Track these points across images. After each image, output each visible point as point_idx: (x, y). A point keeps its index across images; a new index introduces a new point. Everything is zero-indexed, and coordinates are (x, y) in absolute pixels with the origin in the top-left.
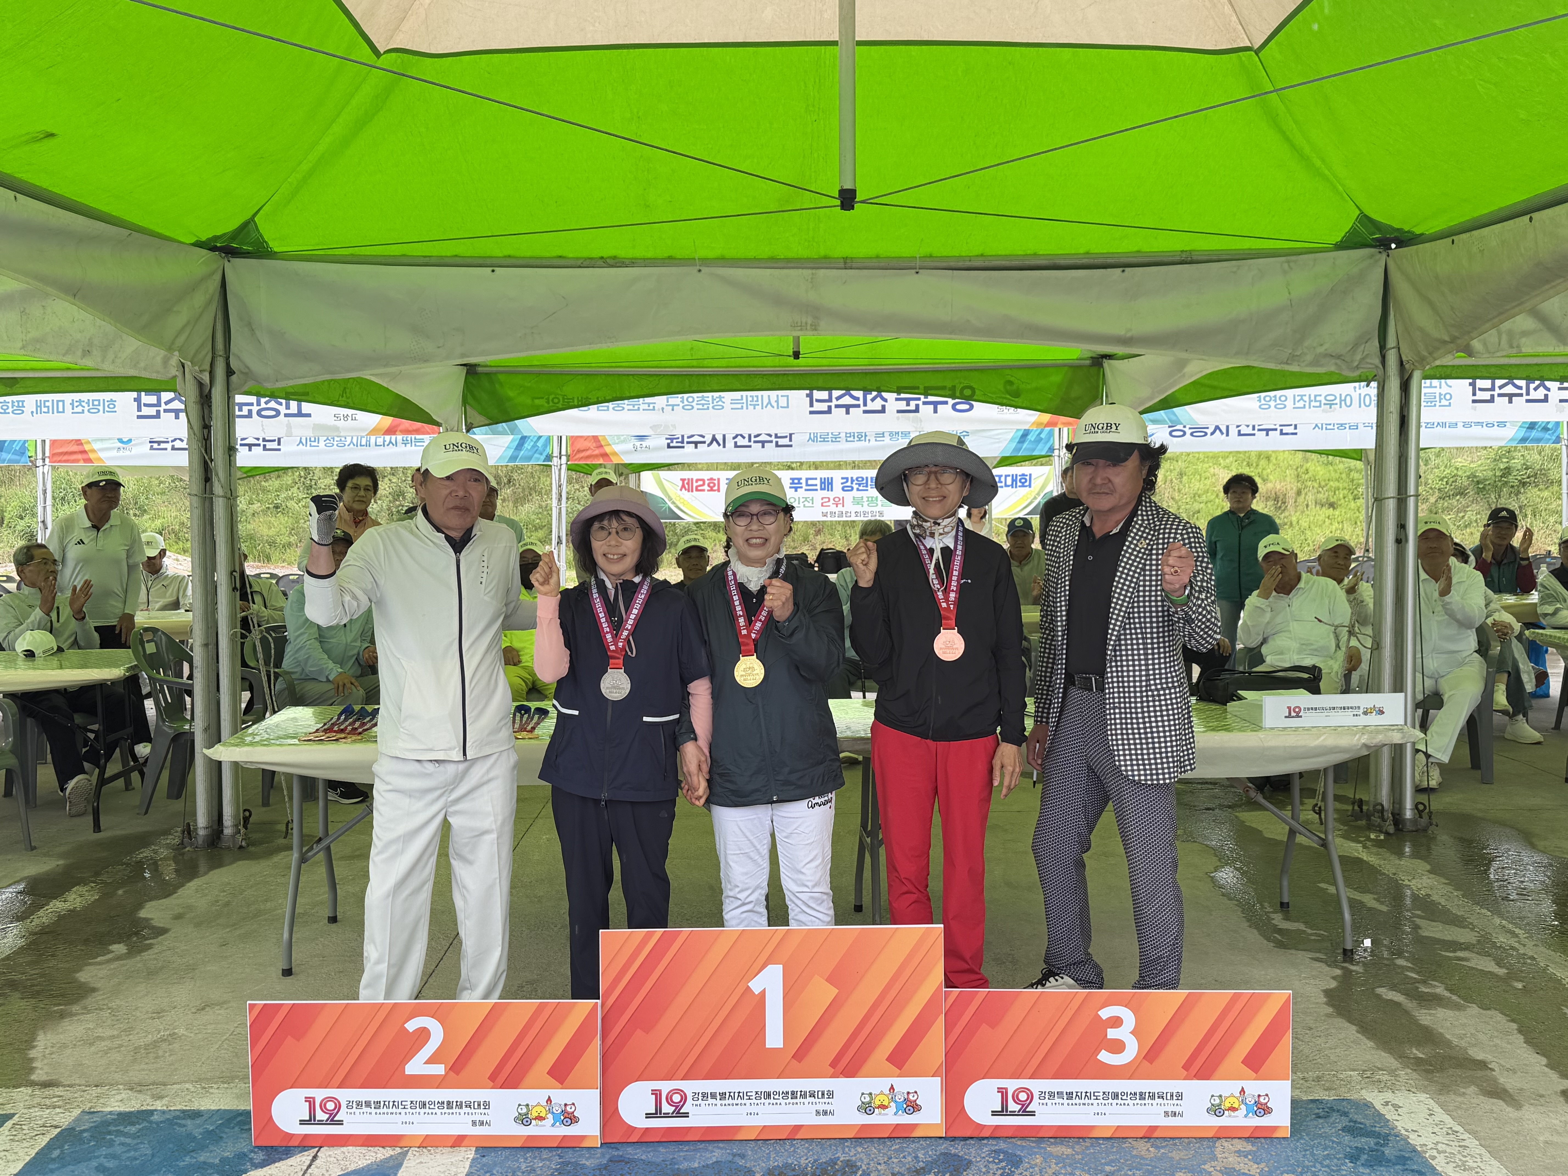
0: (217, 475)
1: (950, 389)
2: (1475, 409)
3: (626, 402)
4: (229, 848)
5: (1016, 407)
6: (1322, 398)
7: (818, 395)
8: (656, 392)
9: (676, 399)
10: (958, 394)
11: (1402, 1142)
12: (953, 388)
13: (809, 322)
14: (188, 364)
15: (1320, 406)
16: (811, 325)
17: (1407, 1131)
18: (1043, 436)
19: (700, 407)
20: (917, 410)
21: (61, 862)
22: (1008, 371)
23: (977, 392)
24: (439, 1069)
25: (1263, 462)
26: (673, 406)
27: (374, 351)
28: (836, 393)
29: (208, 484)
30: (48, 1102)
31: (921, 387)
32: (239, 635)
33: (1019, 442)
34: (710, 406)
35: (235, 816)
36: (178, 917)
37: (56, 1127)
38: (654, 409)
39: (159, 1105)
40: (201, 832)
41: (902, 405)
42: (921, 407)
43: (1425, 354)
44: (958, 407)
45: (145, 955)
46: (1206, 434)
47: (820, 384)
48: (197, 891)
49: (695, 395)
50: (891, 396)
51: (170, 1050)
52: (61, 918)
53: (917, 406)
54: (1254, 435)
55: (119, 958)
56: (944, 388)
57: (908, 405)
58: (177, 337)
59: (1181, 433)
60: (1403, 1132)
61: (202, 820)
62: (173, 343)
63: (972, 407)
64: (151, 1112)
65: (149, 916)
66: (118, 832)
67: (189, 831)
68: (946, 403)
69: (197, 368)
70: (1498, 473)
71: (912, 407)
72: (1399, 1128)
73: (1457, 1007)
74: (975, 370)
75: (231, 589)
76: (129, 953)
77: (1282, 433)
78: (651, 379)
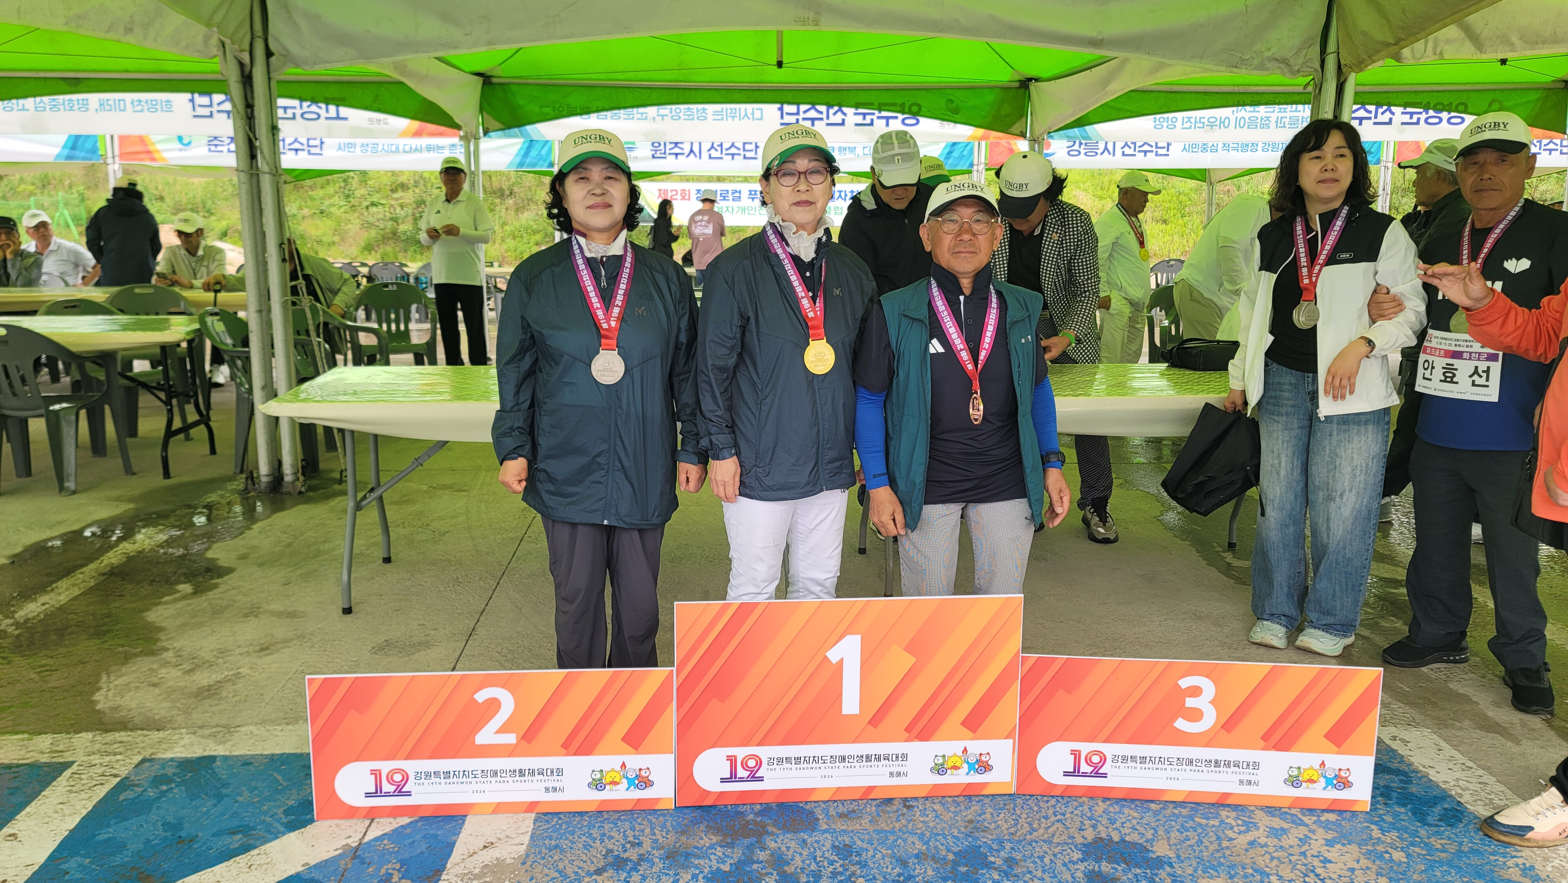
0: (262, 152)
1: (900, 106)
3: (622, 111)
4: (289, 493)
5: (956, 122)
6: (1205, 121)
7: (788, 108)
8: (649, 103)
9: (665, 110)
10: (907, 110)
12: (903, 105)
14: (227, 41)
15: (1203, 127)
18: (965, 153)
19: (686, 117)
20: (872, 124)
22: (950, 91)
24: (511, 739)
26: (663, 116)
27: (406, 37)
28: (803, 107)
29: (254, 161)
30: (110, 749)
31: (876, 104)
32: (290, 303)
34: (696, 116)
35: (294, 466)
36: (243, 557)
37: (116, 776)
38: (646, 118)
39: (220, 751)
40: (264, 479)
41: (860, 119)
45: (211, 594)
46: (1097, 154)
47: (790, 99)
48: (260, 532)
49: (682, 107)
50: (849, 111)
51: (235, 691)
52: (130, 559)
53: (872, 120)
54: (1134, 155)
55: (184, 597)
56: (895, 105)
57: (864, 118)
58: (214, 13)
59: (1077, 153)
60: (1421, 768)
61: (264, 469)
62: (211, 19)
64: (213, 758)
65: (215, 556)
66: (186, 479)
67: (252, 478)
69: (236, 46)
71: (868, 121)
72: (1416, 764)
74: (922, 89)
75: (280, 260)
76: (195, 593)
77: (1157, 155)
78: (643, 91)
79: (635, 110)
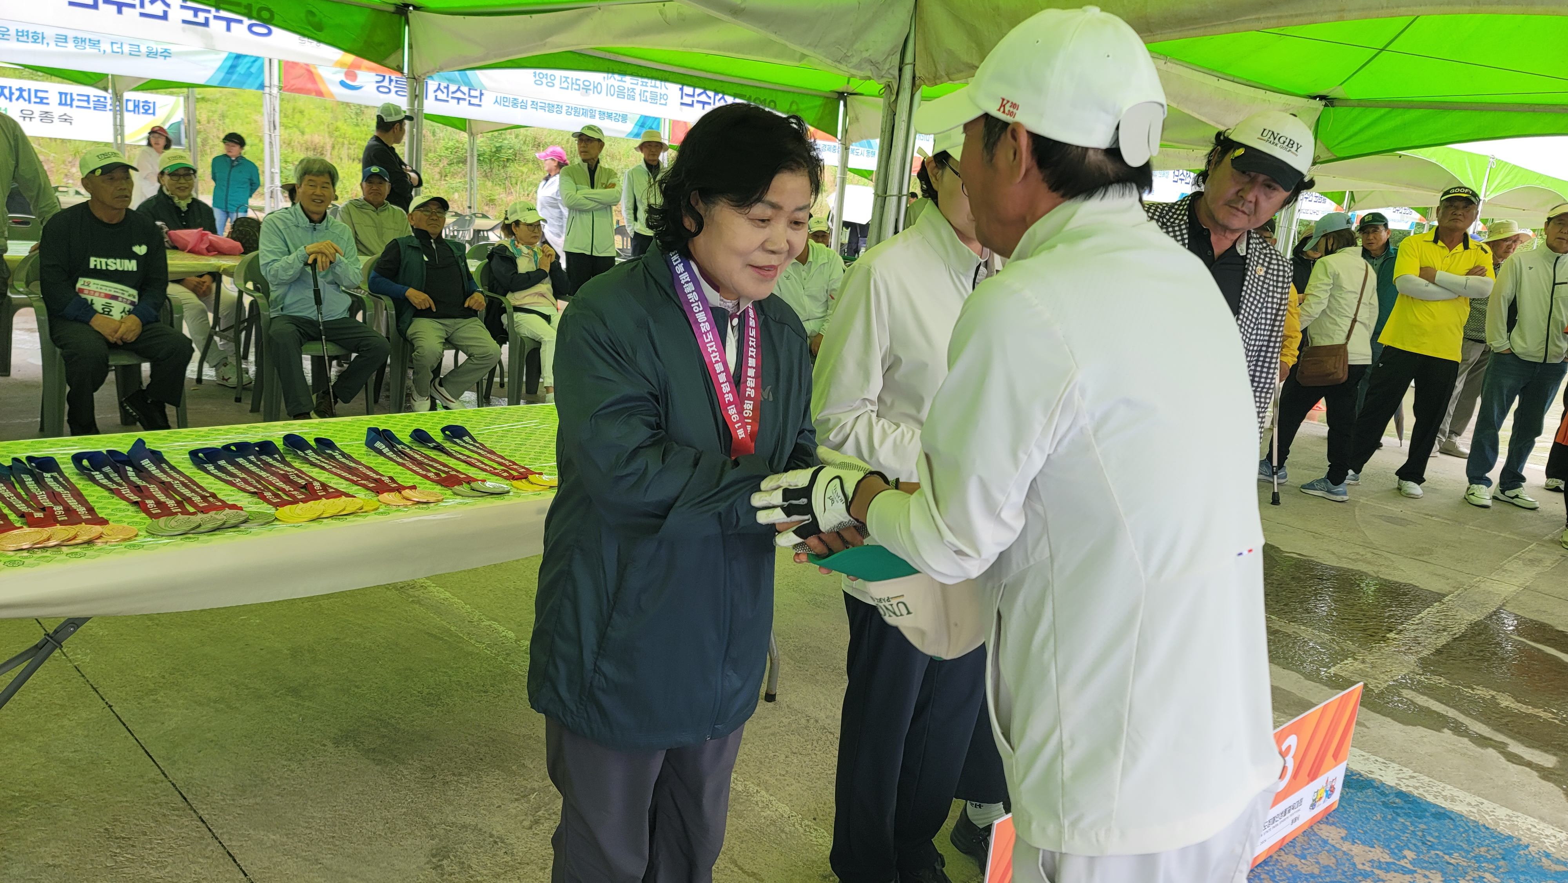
18: (253, 70)
20: (206, 24)
22: (311, 1)
23: (276, 16)
42: (212, 22)
43: (943, 73)
44: (255, 29)
53: (207, 19)
54: (447, 101)
63: (270, 33)
68: (240, 22)
71: (201, 19)
77: (470, 104)
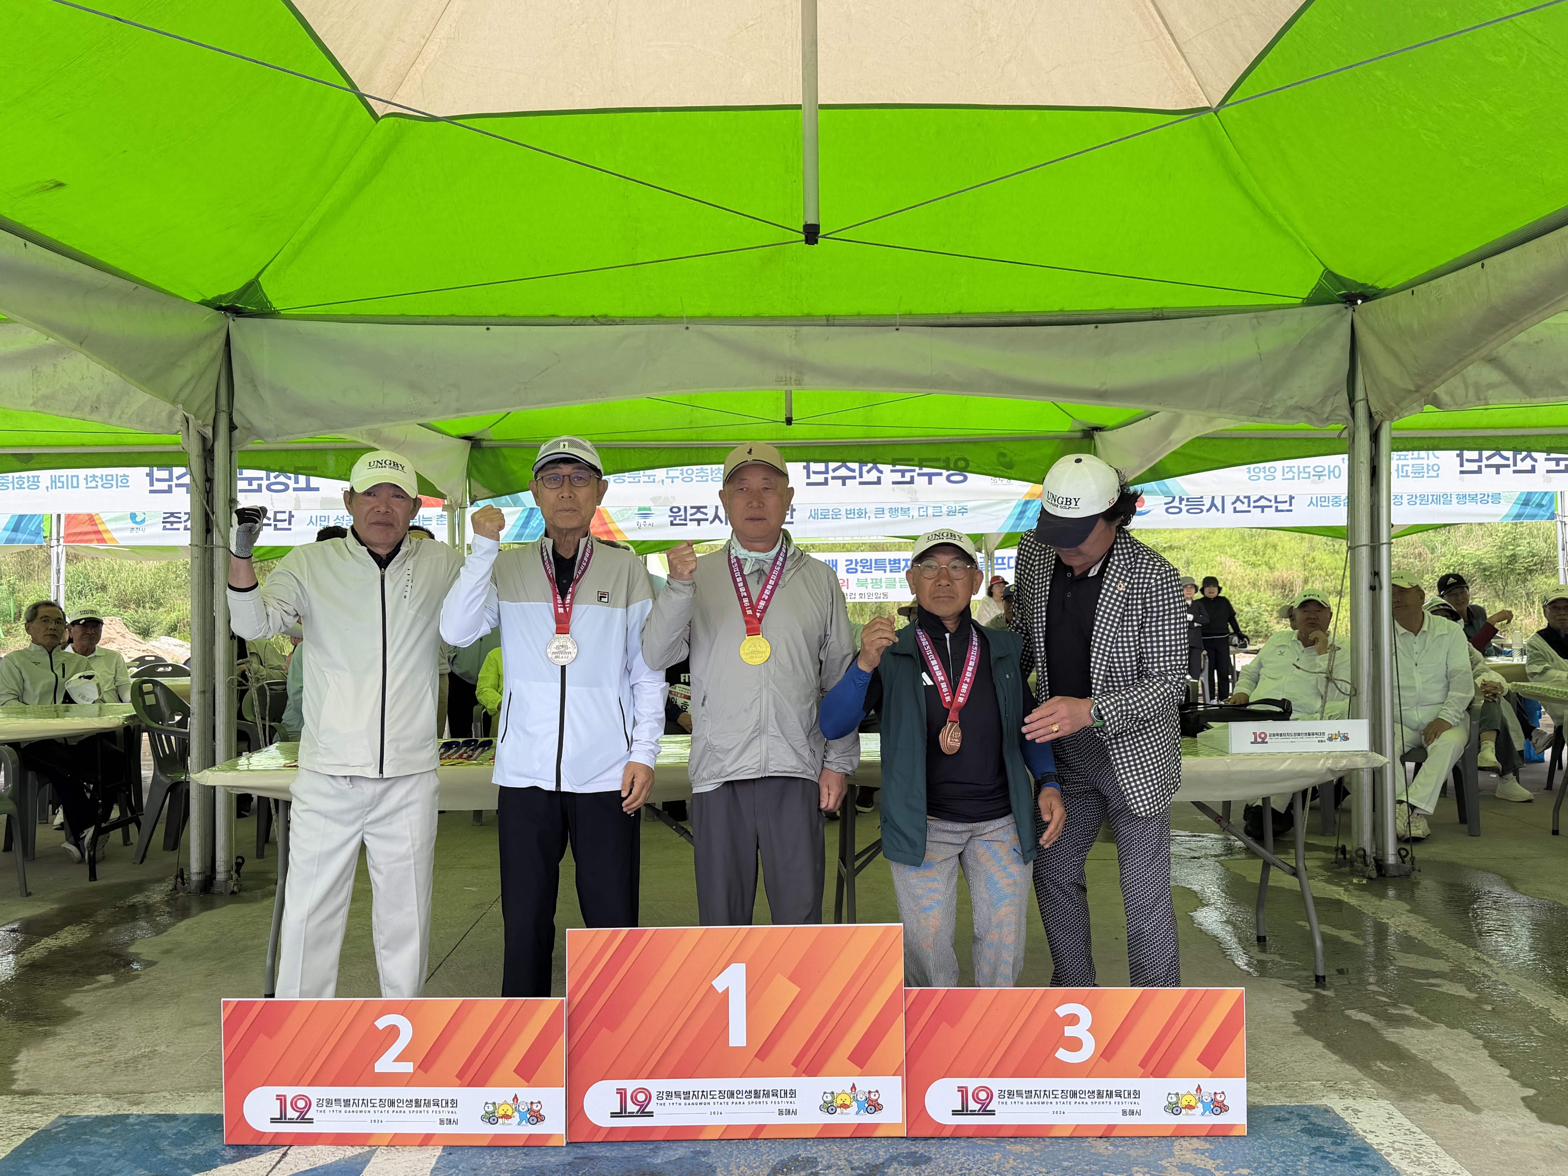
0: (218, 526)
1: (944, 461)
2: (1463, 480)
3: (627, 474)
4: (221, 894)
5: (1010, 478)
6: (1311, 470)
7: (814, 467)
8: (656, 465)
9: (675, 472)
10: (952, 466)
11: (1359, 1142)
12: (948, 460)
13: (794, 377)
14: (191, 417)
15: (1309, 478)
16: (796, 380)
17: (1365, 1131)
19: (699, 479)
20: (912, 482)
21: (56, 906)
22: (1001, 444)
23: (971, 464)
24: (408, 1067)
25: (1270, 551)
26: (673, 478)
27: (372, 406)
28: (832, 465)
29: (209, 536)
30: (27, 1108)
31: (916, 459)
32: (236, 683)
33: (1017, 519)
34: (709, 478)
35: (228, 862)
36: (167, 952)
37: (33, 1129)
38: (654, 481)
39: (135, 1110)
40: (195, 878)
41: (898, 477)
42: (916, 478)
43: (1393, 404)
44: (953, 478)
45: (132, 984)
46: (1202, 511)
47: (817, 457)
48: (187, 929)
49: (694, 467)
50: (886, 468)
51: (150, 1065)
52: (51, 952)
53: (912, 477)
54: (1249, 511)
55: (106, 986)
56: (938, 460)
57: (903, 476)
58: (181, 390)
59: (1177, 510)
60: (1361, 1133)
61: (195, 866)
62: (177, 396)
63: (966, 478)
64: (127, 1116)
65: (138, 951)
66: (113, 881)
67: (182, 875)
68: (940, 474)
69: (200, 422)
70: (1505, 561)
71: (907, 478)
72: (1357, 1129)
73: (1426, 1026)
74: (969, 442)
76: (116, 984)
77: (1277, 510)
78: (651, 452)
79: (642, 472)
